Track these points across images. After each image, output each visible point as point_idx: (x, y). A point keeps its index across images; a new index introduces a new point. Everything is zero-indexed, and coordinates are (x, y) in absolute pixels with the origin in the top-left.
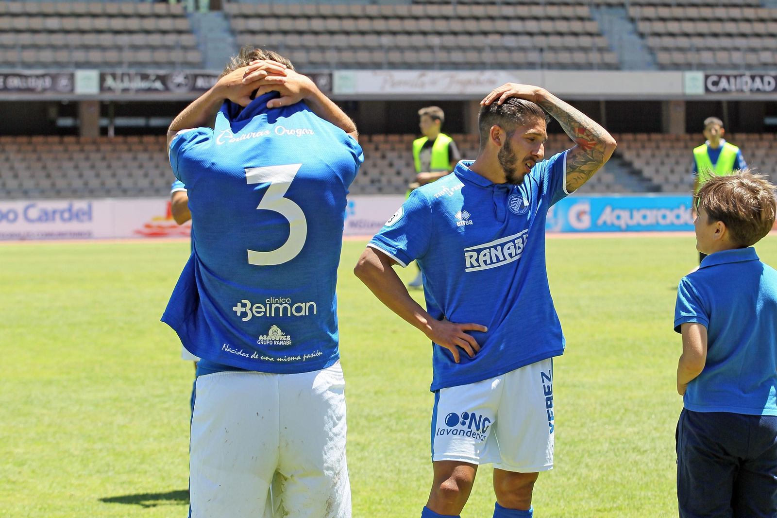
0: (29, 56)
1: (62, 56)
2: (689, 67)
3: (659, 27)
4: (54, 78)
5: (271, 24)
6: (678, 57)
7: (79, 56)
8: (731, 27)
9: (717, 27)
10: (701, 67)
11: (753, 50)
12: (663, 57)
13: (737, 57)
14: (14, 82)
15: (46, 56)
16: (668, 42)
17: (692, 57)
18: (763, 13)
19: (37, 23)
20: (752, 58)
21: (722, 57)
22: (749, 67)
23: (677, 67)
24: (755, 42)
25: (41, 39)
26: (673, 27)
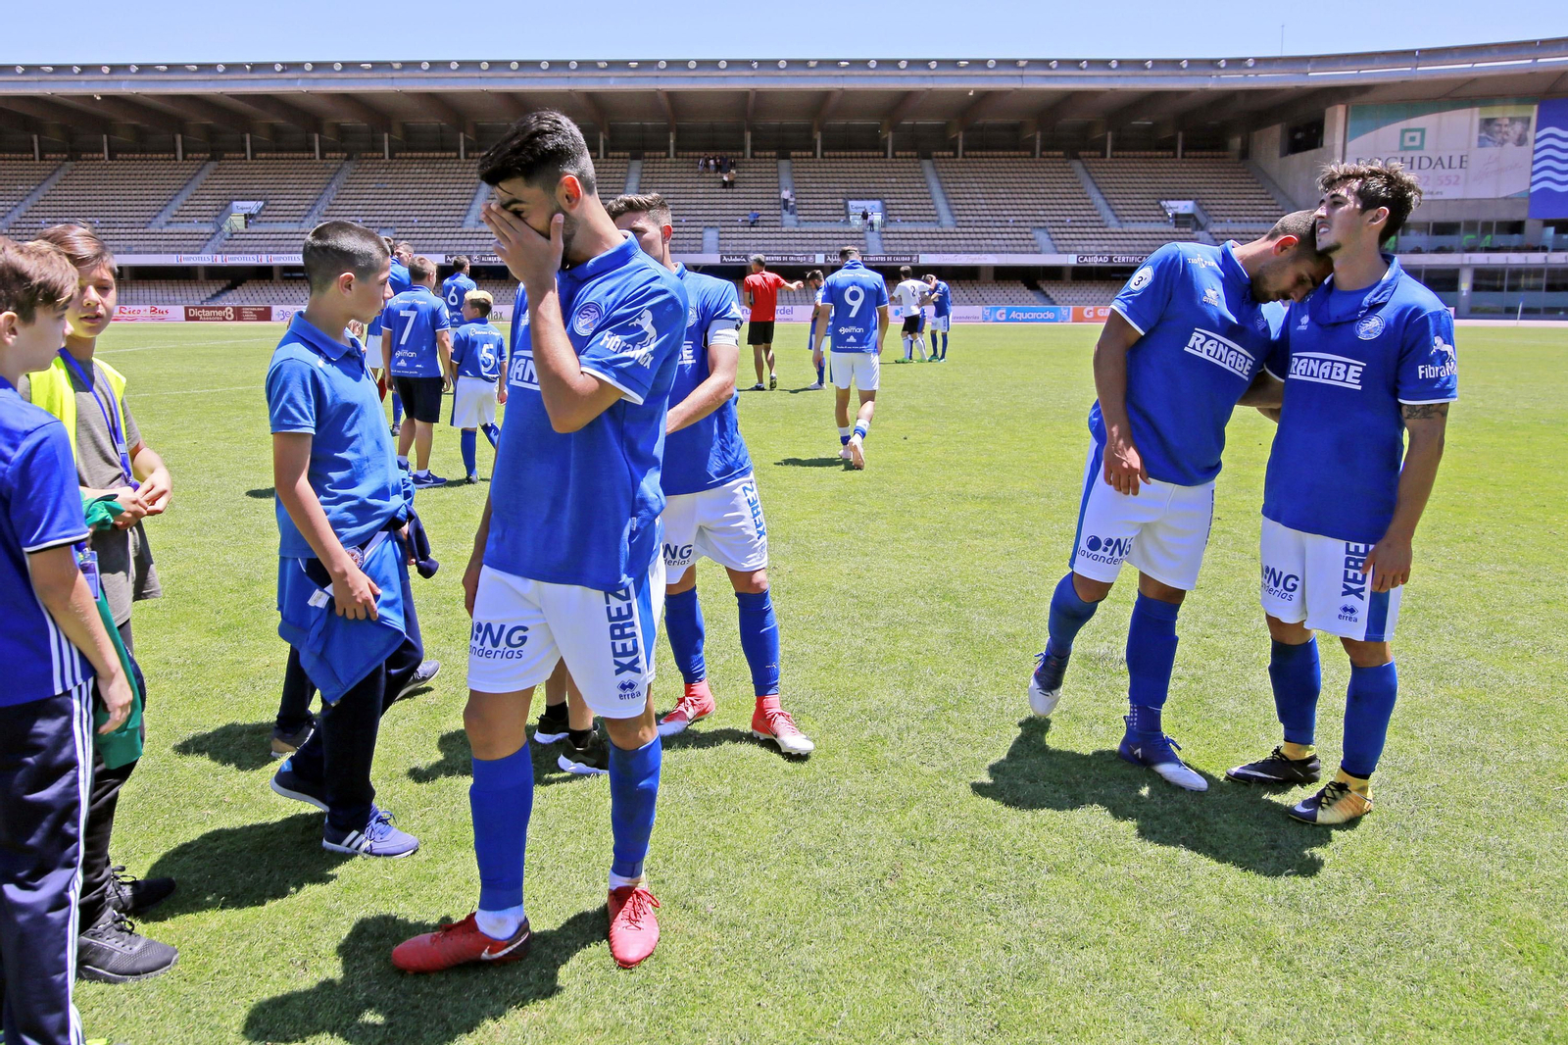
0: (799, 248)
1: (811, 249)
2: (1070, 252)
3: (1060, 236)
4: (807, 257)
5: (897, 236)
6: (1067, 248)
7: (818, 248)
8: (1092, 236)
9: (1086, 236)
10: (1075, 252)
11: (1101, 245)
12: (1060, 249)
13: (1092, 248)
14: (792, 258)
15: (806, 248)
16: (1063, 242)
17: (1073, 248)
18: (1107, 230)
19: (804, 236)
20: (1099, 249)
21: (1086, 248)
22: (1098, 252)
23: (1066, 252)
24: (1102, 242)
25: (804, 242)
26: (1066, 236)
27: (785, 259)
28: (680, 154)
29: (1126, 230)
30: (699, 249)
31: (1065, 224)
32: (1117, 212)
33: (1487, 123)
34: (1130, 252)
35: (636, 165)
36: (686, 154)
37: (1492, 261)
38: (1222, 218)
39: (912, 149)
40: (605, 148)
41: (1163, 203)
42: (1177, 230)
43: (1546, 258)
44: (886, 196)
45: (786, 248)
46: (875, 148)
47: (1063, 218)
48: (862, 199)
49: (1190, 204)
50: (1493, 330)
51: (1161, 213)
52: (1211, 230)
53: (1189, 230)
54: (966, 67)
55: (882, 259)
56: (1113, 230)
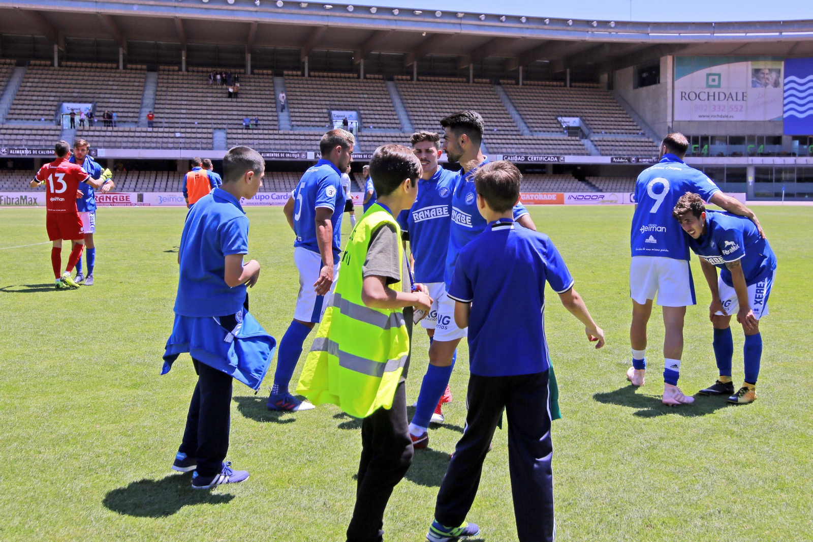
0: (293, 147)
1: (304, 147)
2: (498, 153)
3: (490, 141)
4: (300, 154)
5: (370, 139)
6: (495, 150)
7: (309, 147)
8: (512, 141)
9: (508, 141)
10: (502, 153)
11: (519, 148)
12: (491, 150)
13: (513, 150)
14: (288, 155)
15: (299, 147)
16: (493, 145)
17: (500, 150)
18: (522, 137)
19: (297, 137)
20: (518, 151)
21: (509, 150)
22: (517, 153)
23: (495, 153)
24: (519, 146)
25: (298, 142)
26: (495, 141)
27: (282, 155)
28: (191, 68)
29: (535, 137)
30: (210, 146)
31: (493, 132)
32: (529, 125)
33: (756, 72)
34: (539, 154)
35: (152, 77)
36: (195, 69)
37: (765, 162)
38: (599, 131)
39: (379, 72)
40: (124, 61)
41: (560, 119)
42: (569, 138)
43: (795, 160)
44: (361, 108)
45: (283, 147)
46: (350, 71)
47: (491, 128)
48: (342, 110)
49: (577, 120)
50: (769, 207)
51: (559, 125)
52: (592, 139)
53: (578, 138)
54: (420, 15)
55: (360, 156)
56: (527, 137)
